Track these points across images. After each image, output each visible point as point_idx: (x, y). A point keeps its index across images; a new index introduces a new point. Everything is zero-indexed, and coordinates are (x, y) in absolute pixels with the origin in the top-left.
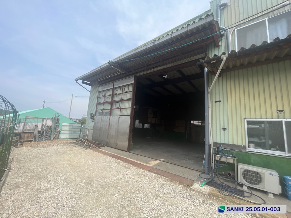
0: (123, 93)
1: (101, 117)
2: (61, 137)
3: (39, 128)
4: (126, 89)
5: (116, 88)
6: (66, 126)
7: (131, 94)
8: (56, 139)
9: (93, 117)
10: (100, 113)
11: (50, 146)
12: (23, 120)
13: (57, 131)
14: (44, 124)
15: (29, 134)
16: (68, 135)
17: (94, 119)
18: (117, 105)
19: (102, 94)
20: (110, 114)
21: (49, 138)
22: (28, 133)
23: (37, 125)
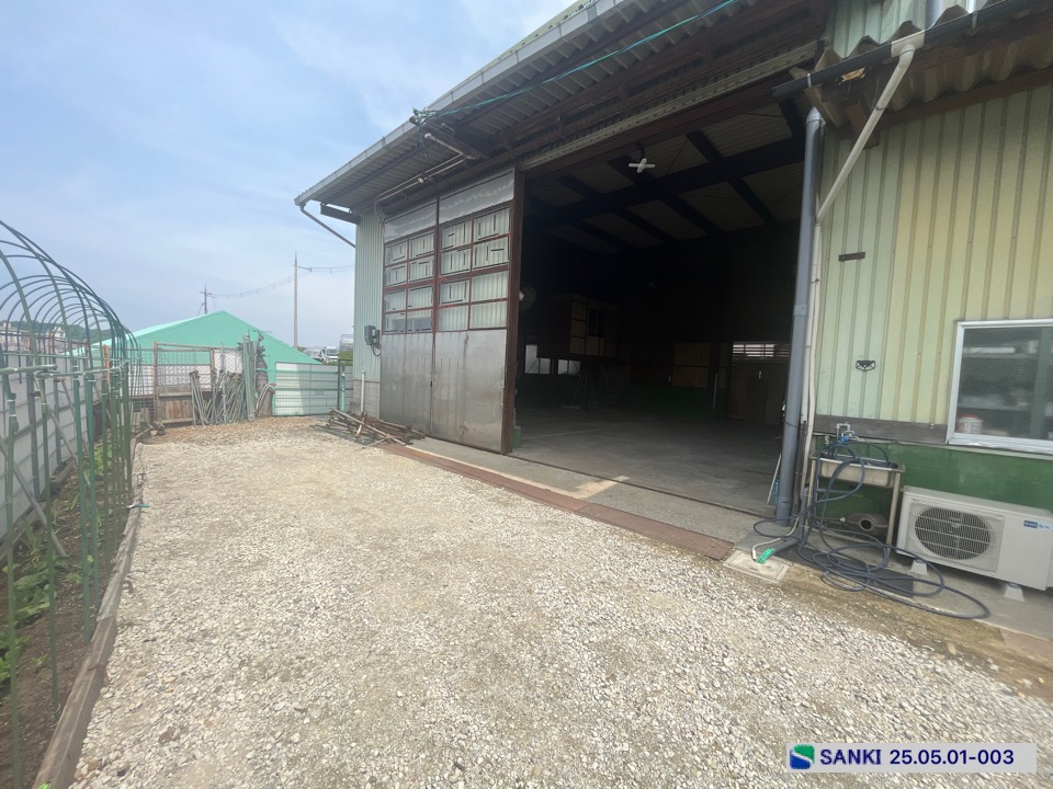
0: (476, 243)
1: (402, 336)
2: (280, 411)
3: (205, 382)
4: (487, 227)
5: (448, 225)
6: (288, 372)
7: (505, 244)
8: (263, 416)
9: (375, 340)
10: (396, 322)
11: (248, 438)
12: (148, 357)
13: (263, 390)
14: (218, 366)
15: (178, 402)
16: (300, 404)
17: (378, 345)
18: (456, 293)
19: (400, 253)
20: (434, 326)
21: (242, 416)
22: (174, 397)
23: (196, 372)
